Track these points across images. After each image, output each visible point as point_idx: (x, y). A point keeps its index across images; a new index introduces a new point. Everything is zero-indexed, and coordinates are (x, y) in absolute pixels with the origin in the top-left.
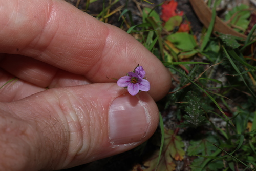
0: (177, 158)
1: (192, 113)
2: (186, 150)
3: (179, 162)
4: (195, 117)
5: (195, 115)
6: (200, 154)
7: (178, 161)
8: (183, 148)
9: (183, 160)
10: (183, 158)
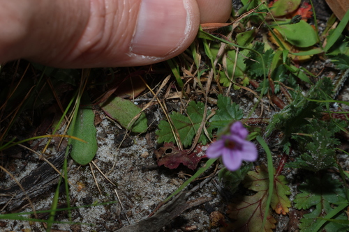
0: (279, 211)
1: (315, 153)
2: (292, 199)
3: (281, 216)
4: (319, 159)
5: (320, 156)
6: (314, 207)
7: (279, 215)
8: (288, 196)
9: (287, 215)
10: (287, 211)
